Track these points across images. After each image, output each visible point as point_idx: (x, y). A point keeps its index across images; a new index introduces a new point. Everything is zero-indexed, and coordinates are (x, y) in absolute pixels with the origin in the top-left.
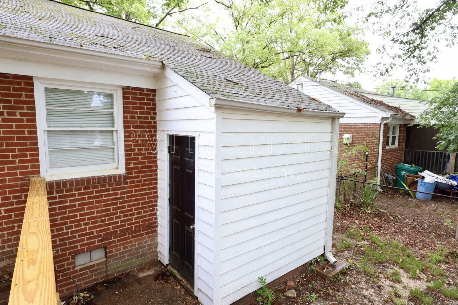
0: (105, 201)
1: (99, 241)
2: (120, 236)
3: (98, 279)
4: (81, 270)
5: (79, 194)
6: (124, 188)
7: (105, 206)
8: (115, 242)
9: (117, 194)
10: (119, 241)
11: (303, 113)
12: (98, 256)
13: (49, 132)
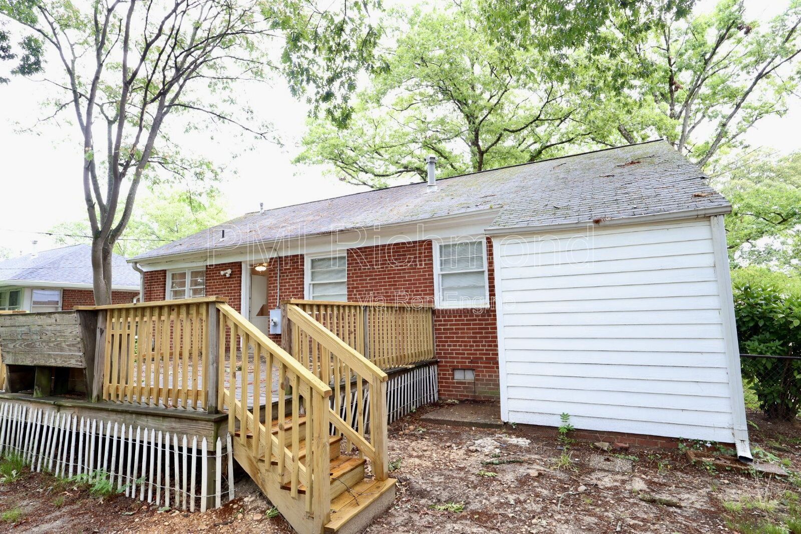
0: (473, 329)
1: (469, 362)
2: (486, 363)
3: (468, 396)
4: (457, 383)
5: (456, 320)
6: (487, 320)
7: (473, 333)
8: (481, 367)
9: (482, 324)
10: (485, 367)
11: (601, 224)
12: (469, 376)
13: (443, 275)
